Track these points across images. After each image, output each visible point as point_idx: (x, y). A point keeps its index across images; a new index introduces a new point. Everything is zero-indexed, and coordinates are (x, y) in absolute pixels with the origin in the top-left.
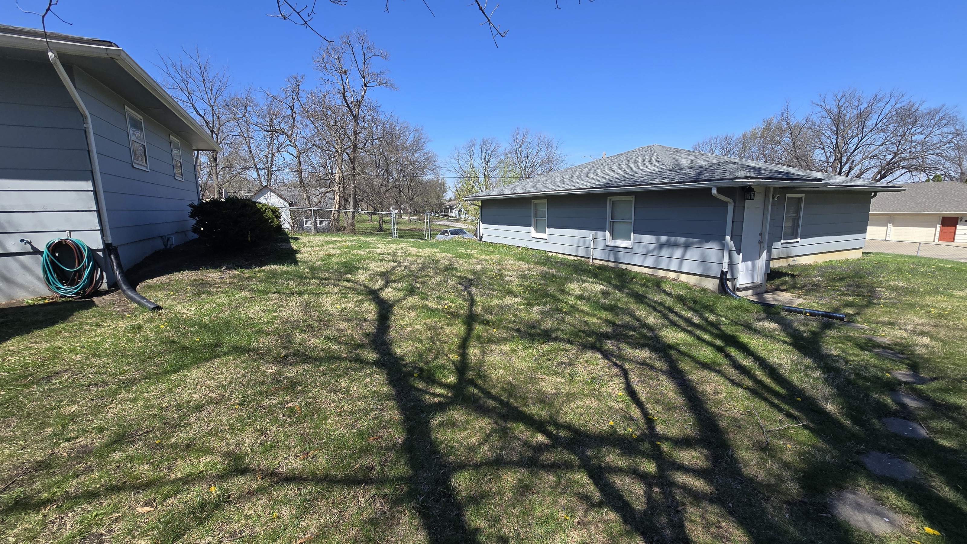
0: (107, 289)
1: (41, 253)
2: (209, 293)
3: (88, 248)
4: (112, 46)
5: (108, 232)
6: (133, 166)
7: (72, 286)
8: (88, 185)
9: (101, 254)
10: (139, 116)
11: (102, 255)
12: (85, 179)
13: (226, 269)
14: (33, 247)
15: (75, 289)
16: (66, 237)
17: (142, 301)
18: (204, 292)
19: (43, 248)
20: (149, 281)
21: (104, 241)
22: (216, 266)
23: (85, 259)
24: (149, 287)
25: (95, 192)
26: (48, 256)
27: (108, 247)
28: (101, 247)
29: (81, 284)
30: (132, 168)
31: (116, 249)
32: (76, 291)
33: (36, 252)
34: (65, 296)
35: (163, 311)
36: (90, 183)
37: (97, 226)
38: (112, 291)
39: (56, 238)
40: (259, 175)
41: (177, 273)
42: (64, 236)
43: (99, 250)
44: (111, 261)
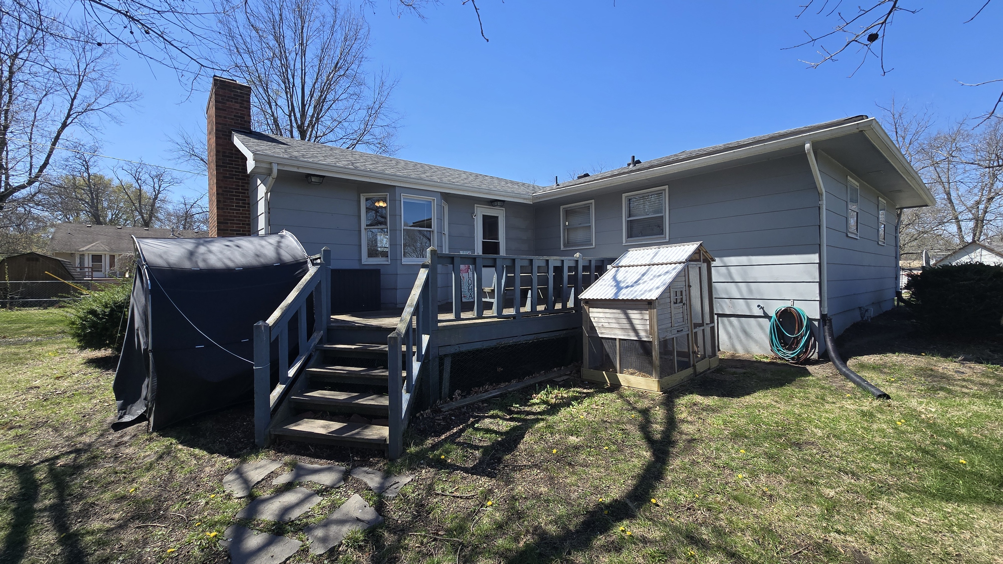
0: (817, 358)
1: (770, 318)
2: (950, 392)
3: (807, 317)
4: (863, 119)
5: (826, 304)
6: (847, 236)
7: (790, 351)
8: (815, 258)
9: (816, 323)
10: (856, 183)
11: (817, 325)
12: (814, 253)
13: (964, 360)
14: (764, 312)
15: (792, 354)
16: (790, 306)
17: (863, 383)
18: (942, 389)
19: (772, 314)
20: (859, 358)
21: (821, 311)
22: (946, 355)
23: (804, 328)
24: (863, 366)
25: (820, 264)
26: (775, 320)
27: (824, 318)
28: (818, 317)
29: (798, 350)
30: (846, 238)
31: (830, 320)
32: (793, 356)
33: (766, 316)
34: (783, 358)
35: (894, 403)
36: (817, 256)
37: (817, 297)
38: (822, 362)
39: (782, 306)
40: (960, 228)
41: (891, 355)
42: (788, 304)
43: (815, 320)
44: (824, 332)
